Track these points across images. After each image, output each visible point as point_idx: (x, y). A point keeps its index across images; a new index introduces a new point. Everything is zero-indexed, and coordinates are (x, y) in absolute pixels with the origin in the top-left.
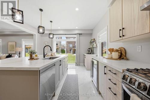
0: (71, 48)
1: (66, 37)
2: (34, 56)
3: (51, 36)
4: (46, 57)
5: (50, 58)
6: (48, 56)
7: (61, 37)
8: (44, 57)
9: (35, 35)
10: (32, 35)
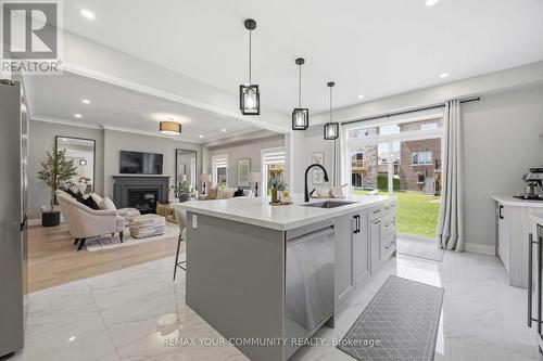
0: (426, 169)
1: (402, 126)
2: (280, 194)
3: (331, 132)
4: (311, 201)
5: (325, 205)
6: (319, 197)
7: (378, 128)
8: (307, 200)
9: (289, 134)
10: (282, 136)
